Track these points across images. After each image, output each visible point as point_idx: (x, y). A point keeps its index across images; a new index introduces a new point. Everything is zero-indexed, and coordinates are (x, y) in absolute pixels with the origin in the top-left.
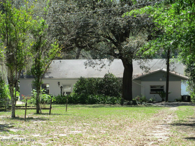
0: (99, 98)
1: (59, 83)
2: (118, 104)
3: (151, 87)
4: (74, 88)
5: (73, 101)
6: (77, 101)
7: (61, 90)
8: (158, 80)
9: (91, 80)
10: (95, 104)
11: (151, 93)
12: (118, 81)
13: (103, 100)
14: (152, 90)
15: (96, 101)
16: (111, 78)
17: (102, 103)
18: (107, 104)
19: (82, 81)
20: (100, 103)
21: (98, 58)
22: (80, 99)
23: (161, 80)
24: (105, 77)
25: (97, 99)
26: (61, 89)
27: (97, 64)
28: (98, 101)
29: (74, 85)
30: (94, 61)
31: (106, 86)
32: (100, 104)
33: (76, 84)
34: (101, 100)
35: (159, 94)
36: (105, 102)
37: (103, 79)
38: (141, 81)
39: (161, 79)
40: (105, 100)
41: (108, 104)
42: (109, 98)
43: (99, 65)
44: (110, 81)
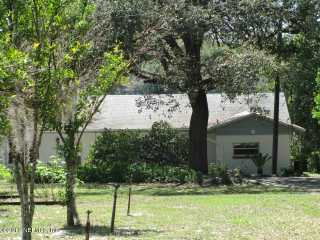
0: (151, 170)
1: (58, 139)
2: (192, 182)
3: (235, 147)
4: (93, 149)
5: (99, 178)
6: (106, 176)
8: (249, 133)
9: (124, 135)
10: (144, 182)
11: (234, 158)
12: (179, 135)
13: (159, 175)
14: (236, 152)
15: (144, 176)
16: (164, 130)
17: (158, 180)
18: (169, 182)
19: (107, 136)
20: (154, 180)
21: (165, 90)
22: (112, 172)
23: (254, 133)
24: (153, 127)
25: (146, 173)
27: (162, 103)
28: (149, 176)
29: (92, 144)
30: (156, 97)
31: (154, 146)
32: (154, 182)
33: (96, 142)
34: (155, 174)
35: (252, 158)
36: (164, 179)
38: (217, 135)
39: (253, 131)
40: (163, 175)
41: (171, 182)
42: (172, 170)
43: (167, 105)
44: (164, 136)
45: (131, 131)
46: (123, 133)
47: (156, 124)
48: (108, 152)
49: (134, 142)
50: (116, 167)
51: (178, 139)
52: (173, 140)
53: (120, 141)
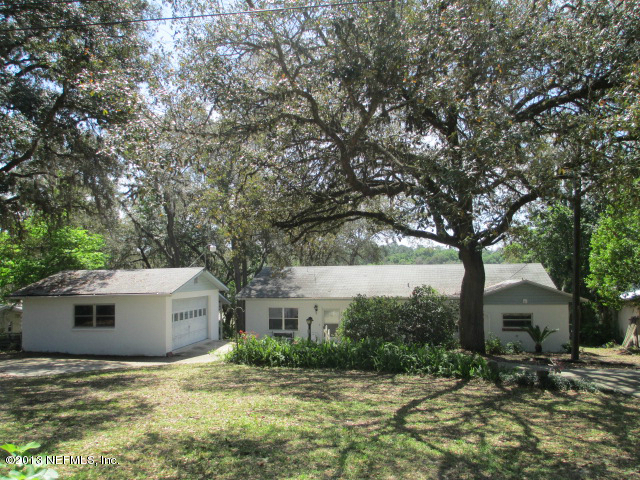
1: (316, 306)
3: (505, 317)
7: (310, 328)
8: (520, 302)
9: (381, 302)
11: (504, 330)
14: (506, 324)
16: (428, 297)
17: (425, 371)
19: (361, 304)
24: (414, 294)
25: (408, 358)
26: (310, 325)
28: (412, 363)
29: (344, 311)
31: (415, 315)
33: (348, 309)
37: (408, 299)
39: (525, 301)
41: (448, 376)
44: (427, 304)
45: (388, 299)
46: (379, 301)
47: (417, 290)
48: (362, 322)
49: (391, 311)
50: (365, 346)
51: (444, 307)
52: (440, 310)
53: (376, 309)
